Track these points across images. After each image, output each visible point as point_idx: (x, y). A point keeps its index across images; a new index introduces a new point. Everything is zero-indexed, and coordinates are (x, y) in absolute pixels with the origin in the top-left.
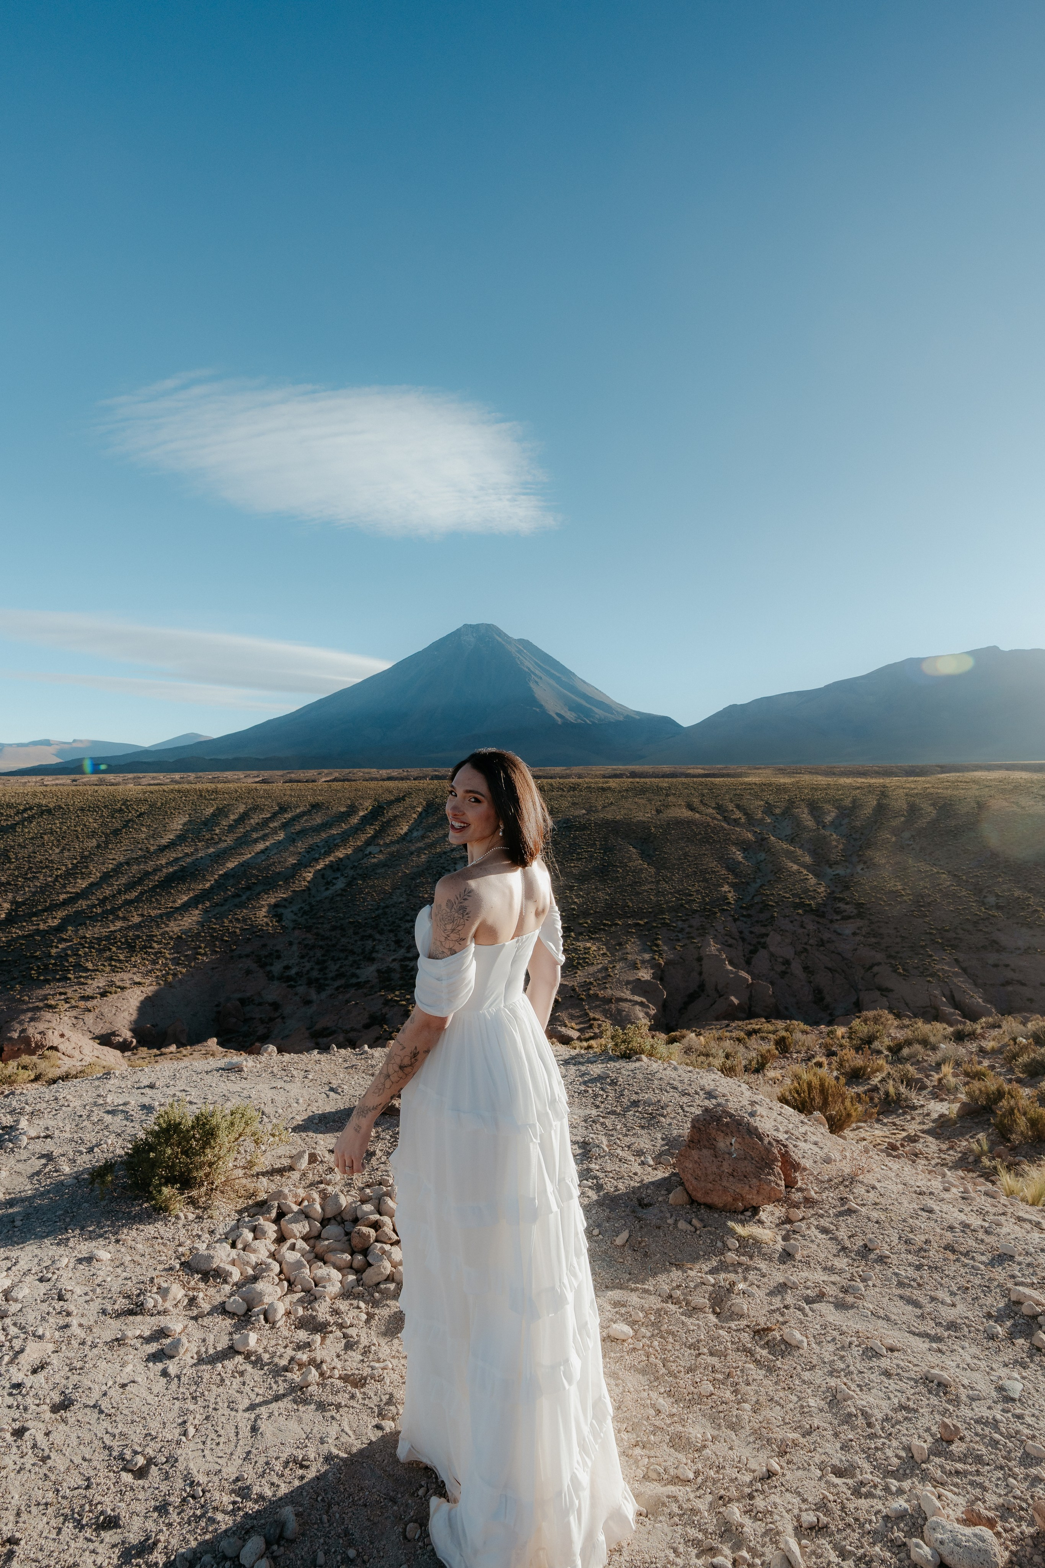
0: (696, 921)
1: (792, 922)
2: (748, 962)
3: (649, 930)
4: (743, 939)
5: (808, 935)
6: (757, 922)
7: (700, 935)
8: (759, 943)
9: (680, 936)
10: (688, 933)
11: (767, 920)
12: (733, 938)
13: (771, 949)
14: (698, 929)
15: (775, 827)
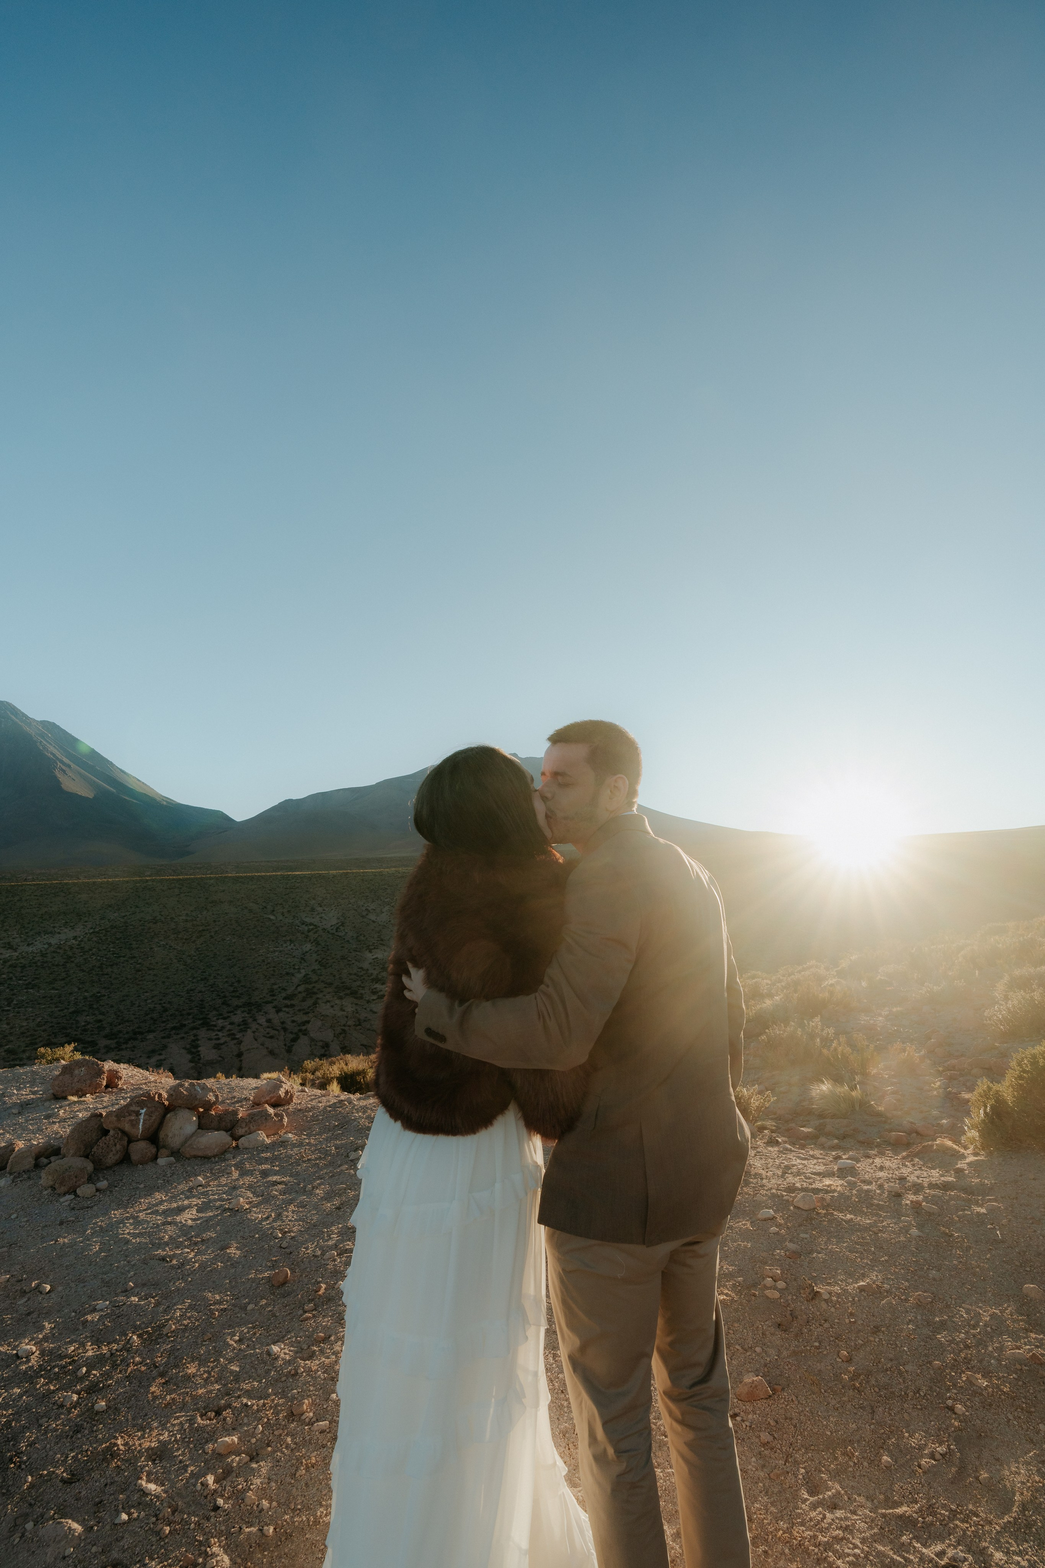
0: (237, 1018)
1: (332, 1006)
2: (289, 1051)
3: (186, 1033)
4: (285, 1029)
5: (347, 1017)
6: (299, 1010)
7: (241, 1031)
8: (300, 1030)
9: (220, 1034)
10: (229, 1030)
11: (309, 1007)
12: (276, 1030)
13: (312, 1035)
14: (239, 1025)
15: (321, 918)
